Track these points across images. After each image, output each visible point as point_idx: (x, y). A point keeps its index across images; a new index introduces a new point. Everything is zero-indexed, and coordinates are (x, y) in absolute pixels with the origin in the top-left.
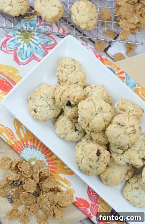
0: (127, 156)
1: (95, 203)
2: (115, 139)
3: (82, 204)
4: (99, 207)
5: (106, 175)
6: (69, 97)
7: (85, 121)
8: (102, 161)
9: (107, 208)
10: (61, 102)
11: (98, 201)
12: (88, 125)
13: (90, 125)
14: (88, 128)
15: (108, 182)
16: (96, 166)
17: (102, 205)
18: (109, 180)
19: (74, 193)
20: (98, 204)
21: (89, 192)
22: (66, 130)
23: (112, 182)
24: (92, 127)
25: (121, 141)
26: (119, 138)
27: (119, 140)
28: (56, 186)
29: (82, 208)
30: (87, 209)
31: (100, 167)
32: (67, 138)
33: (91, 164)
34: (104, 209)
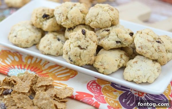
0: (113, 33)
1: (99, 95)
2: (96, 19)
3: (85, 96)
4: (104, 97)
5: (100, 60)
6: (43, 10)
7: (63, 14)
8: (90, 38)
9: (113, 97)
10: (38, 19)
11: (101, 93)
12: (67, 18)
13: (69, 16)
14: (67, 21)
15: (104, 66)
16: (85, 43)
17: (106, 94)
18: (105, 63)
19: (73, 89)
20: (103, 95)
21: (89, 89)
22: (49, 41)
23: (108, 64)
24: (71, 18)
25: (102, 17)
26: (99, 16)
27: (100, 18)
28: (51, 84)
29: (86, 99)
30: (92, 99)
31: (90, 46)
32: (52, 47)
33: (80, 43)
34: (111, 97)
